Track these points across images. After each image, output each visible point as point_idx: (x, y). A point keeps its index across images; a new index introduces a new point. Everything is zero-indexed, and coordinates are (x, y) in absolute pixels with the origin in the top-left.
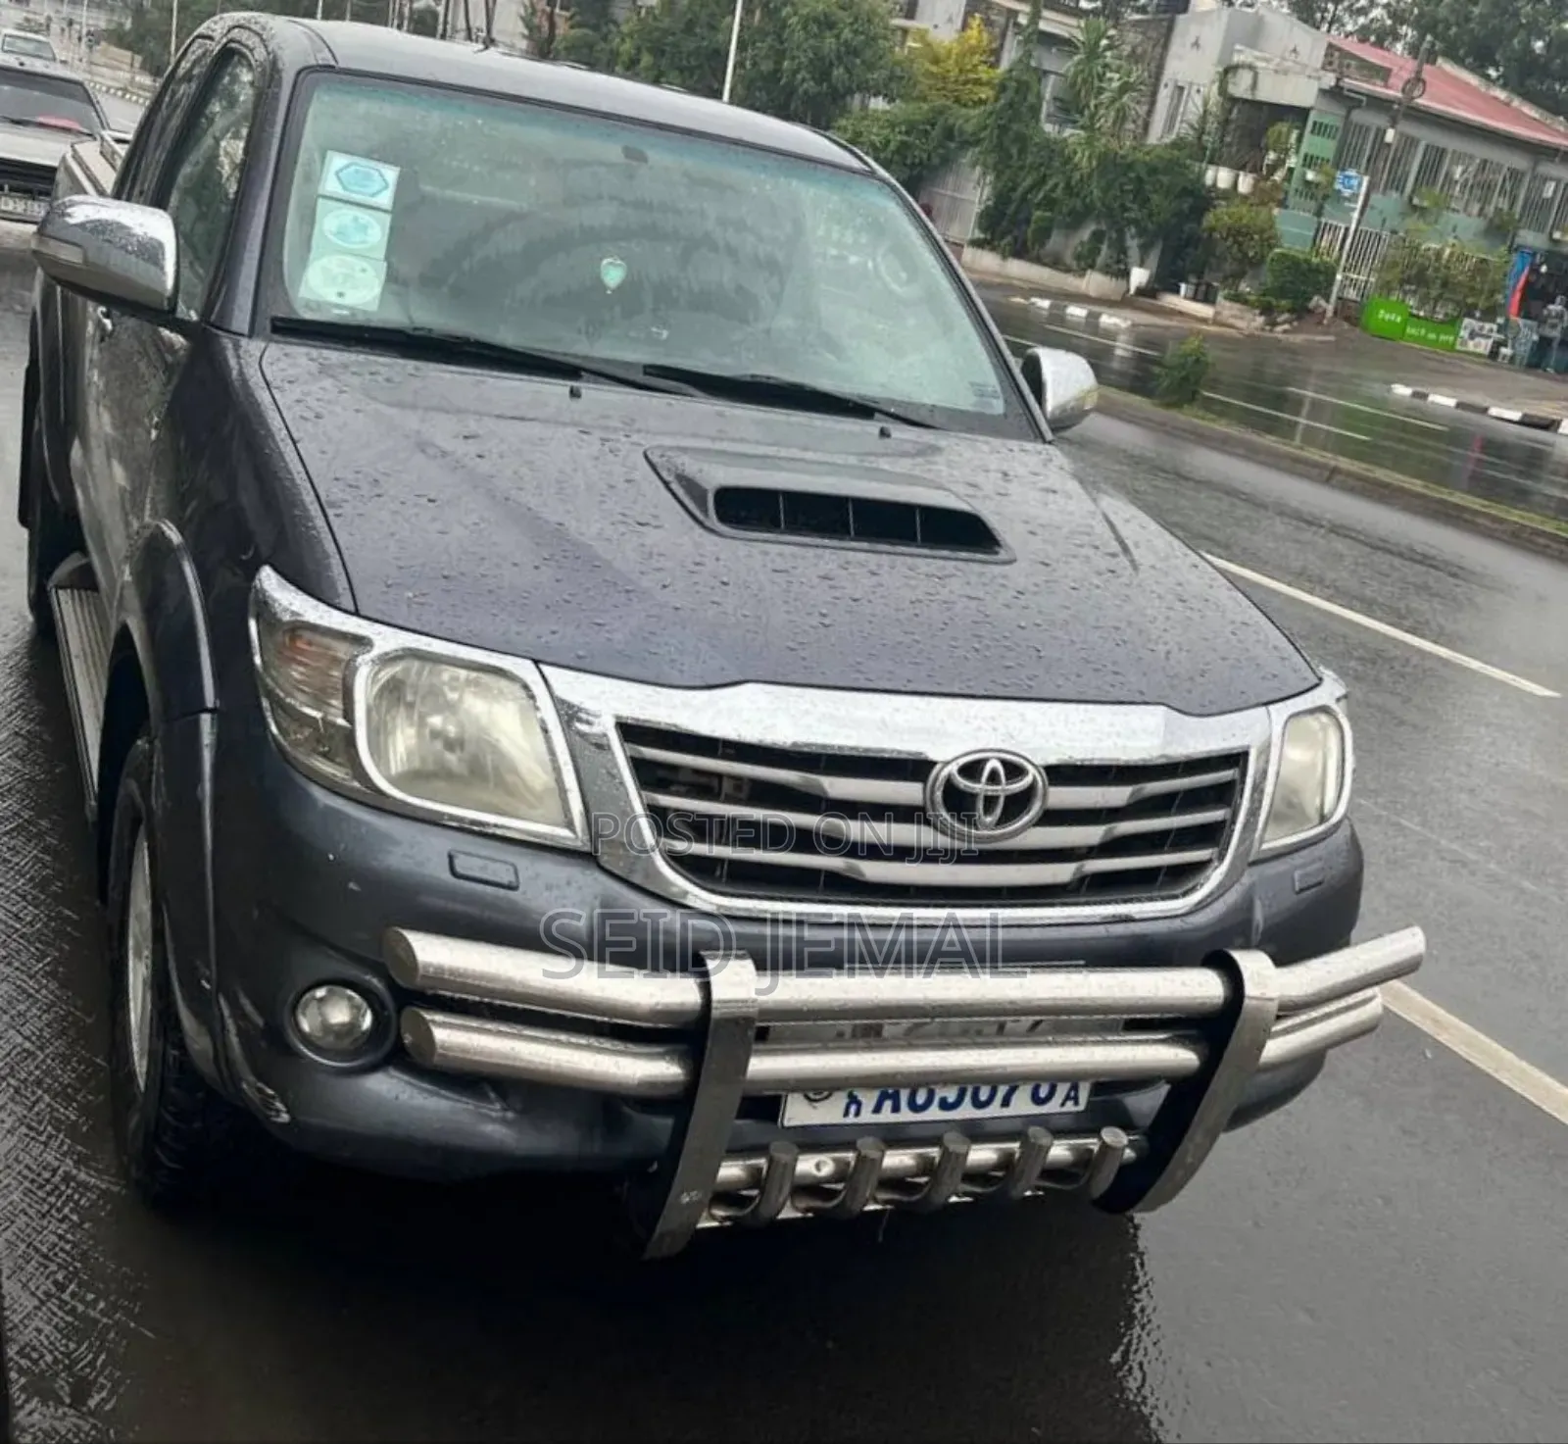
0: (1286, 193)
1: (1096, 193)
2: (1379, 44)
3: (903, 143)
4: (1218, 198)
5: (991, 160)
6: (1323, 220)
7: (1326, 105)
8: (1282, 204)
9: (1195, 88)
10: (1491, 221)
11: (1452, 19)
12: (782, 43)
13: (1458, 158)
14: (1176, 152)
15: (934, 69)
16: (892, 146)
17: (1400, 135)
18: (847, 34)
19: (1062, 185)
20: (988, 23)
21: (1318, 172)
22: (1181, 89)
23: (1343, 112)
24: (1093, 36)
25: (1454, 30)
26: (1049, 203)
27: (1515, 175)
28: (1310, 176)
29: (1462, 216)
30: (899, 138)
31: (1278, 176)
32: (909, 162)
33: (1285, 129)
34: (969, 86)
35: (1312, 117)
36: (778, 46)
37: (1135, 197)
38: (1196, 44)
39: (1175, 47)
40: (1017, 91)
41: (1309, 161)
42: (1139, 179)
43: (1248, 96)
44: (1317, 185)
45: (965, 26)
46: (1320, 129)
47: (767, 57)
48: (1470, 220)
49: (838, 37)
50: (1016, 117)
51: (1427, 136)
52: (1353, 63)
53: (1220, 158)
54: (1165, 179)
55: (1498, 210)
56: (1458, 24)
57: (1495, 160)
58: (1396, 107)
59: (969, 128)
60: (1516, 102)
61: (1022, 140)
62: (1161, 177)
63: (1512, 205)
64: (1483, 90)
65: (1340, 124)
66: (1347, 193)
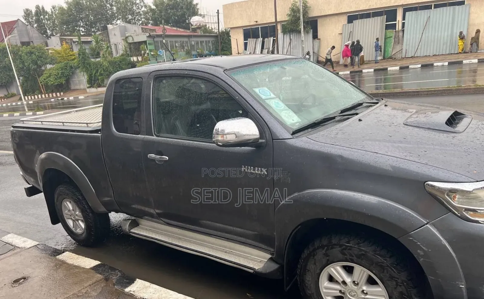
0: (149, 58)
1: (112, 70)
2: (146, 25)
3: (62, 72)
4: (136, 63)
5: (84, 69)
6: (158, 61)
7: (149, 39)
8: (149, 60)
9: (118, 44)
10: (186, 52)
11: (159, 17)
12: (22, 60)
13: (176, 42)
14: (123, 57)
15: (60, 55)
16: (60, 74)
17: (165, 41)
18: (37, 54)
19: (102, 70)
20: (67, 43)
21: (153, 52)
22: (116, 44)
23: (153, 40)
24: (96, 39)
25: (160, 19)
26: (101, 75)
27: (187, 42)
28: (152, 53)
29: (181, 52)
30: (60, 71)
31: (146, 55)
32: (65, 76)
33: (143, 46)
34: (69, 57)
35: (148, 42)
36: (21, 61)
37: (120, 68)
38: (115, 35)
39: (110, 36)
40: (83, 55)
41: (151, 51)
42: (119, 64)
43: (133, 42)
44: (154, 55)
45: (62, 45)
46: (150, 44)
47: (20, 64)
48: (182, 53)
49: (35, 55)
50: (85, 60)
51: (169, 40)
52: (148, 30)
53: (133, 55)
54: (124, 63)
55: (186, 49)
56: (160, 18)
57: (182, 40)
58: (163, 36)
59: (76, 65)
60: (178, 29)
61: (89, 64)
62: (123, 62)
63: (188, 48)
64: (171, 28)
65: (153, 42)
66: (161, 54)
